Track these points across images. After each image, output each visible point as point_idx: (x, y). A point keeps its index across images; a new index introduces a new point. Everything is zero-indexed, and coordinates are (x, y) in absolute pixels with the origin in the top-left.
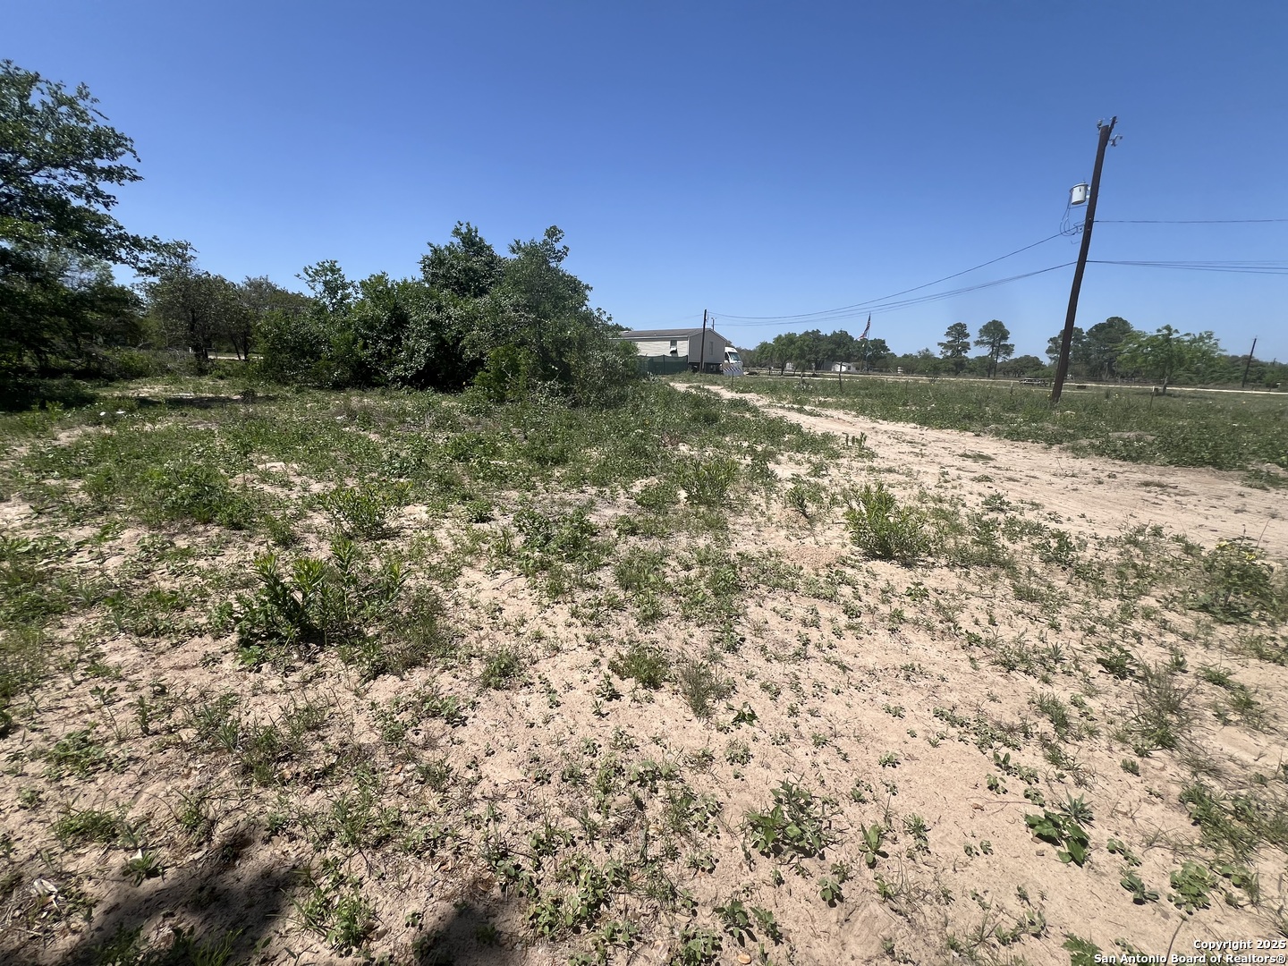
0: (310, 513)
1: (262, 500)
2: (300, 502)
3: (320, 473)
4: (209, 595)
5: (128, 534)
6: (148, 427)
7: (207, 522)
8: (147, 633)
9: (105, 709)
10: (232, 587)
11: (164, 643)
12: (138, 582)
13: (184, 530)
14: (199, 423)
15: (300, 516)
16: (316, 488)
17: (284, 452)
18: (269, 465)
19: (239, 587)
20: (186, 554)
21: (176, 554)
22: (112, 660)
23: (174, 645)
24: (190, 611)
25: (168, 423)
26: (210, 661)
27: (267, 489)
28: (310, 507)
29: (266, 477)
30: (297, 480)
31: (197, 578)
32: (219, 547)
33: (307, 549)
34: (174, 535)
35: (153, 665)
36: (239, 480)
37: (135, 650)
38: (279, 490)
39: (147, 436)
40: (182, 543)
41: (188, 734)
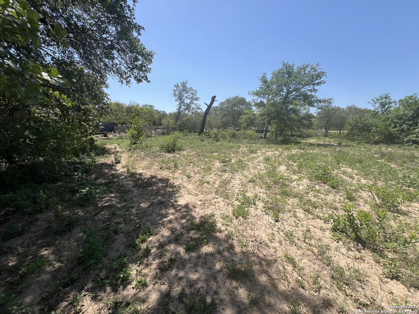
0: (360, 191)
1: (342, 181)
2: (357, 185)
3: (366, 176)
4: (323, 207)
5: (305, 180)
6: (311, 151)
7: (325, 183)
8: (306, 211)
9: (296, 227)
10: (330, 208)
11: (310, 216)
12: (305, 195)
13: (318, 184)
14: (325, 152)
15: (356, 191)
16: (364, 181)
17: (351, 164)
18: (346, 169)
19: (333, 208)
20: (318, 191)
21: (315, 190)
22: (298, 215)
23: (313, 218)
24: (317, 210)
25: (317, 151)
26: (322, 229)
27: (344, 177)
28: (361, 188)
29: (344, 173)
30: (356, 177)
31: (320, 200)
32: (327, 193)
33: (358, 205)
34: (315, 184)
35: (307, 221)
36: (335, 172)
37: (303, 214)
38: (349, 178)
39: (311, 154)
40: (317, 187)
41: (316, 250)
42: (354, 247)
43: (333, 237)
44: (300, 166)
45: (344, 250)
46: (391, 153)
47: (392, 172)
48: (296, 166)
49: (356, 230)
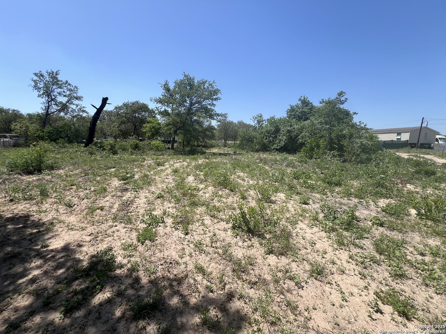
0: (250, 190)
1: (238, 184)
2: (247, 186)
3: (252, 178)
4: (225, 210)
5: (210, 188)
6: (215, 160)
7: (226, 188)
8: (212, 217)
9: (204, 235)
10: (230, 209)
11: (216, 221)
12: (211, 202)
13: (221, 189)
14: (225, 160)
15: (247, 191)
16: (251, 182)
17: (243, 170)
18: (240, 173)
19: (232, 209)
20: (221, 196)
21: (219, 196)
22: (206, 222)
23: (218, 222)
24: (221, 213)
25: (219, 159)
26: (225, 230)
27: (239, 181)
28: (250, 188)
29: (239, 177)
30: (246, 179)
31: (223, 204)
32: (228, 196)
33: (249, 202)
34: (219, 190)
35: (213, 226)
36: (232, 177)
37: (210, 221)
38: (242, 181)
39: (214, 162)
40: (220, 193)
41: (220, 251)
42: (247, 238)
43: (233, 235)
44: (206, 175)
45: (240, 244)
46: (265, 158)
47: (266, 172)
48: (203, 175)
49: (247, 223)
